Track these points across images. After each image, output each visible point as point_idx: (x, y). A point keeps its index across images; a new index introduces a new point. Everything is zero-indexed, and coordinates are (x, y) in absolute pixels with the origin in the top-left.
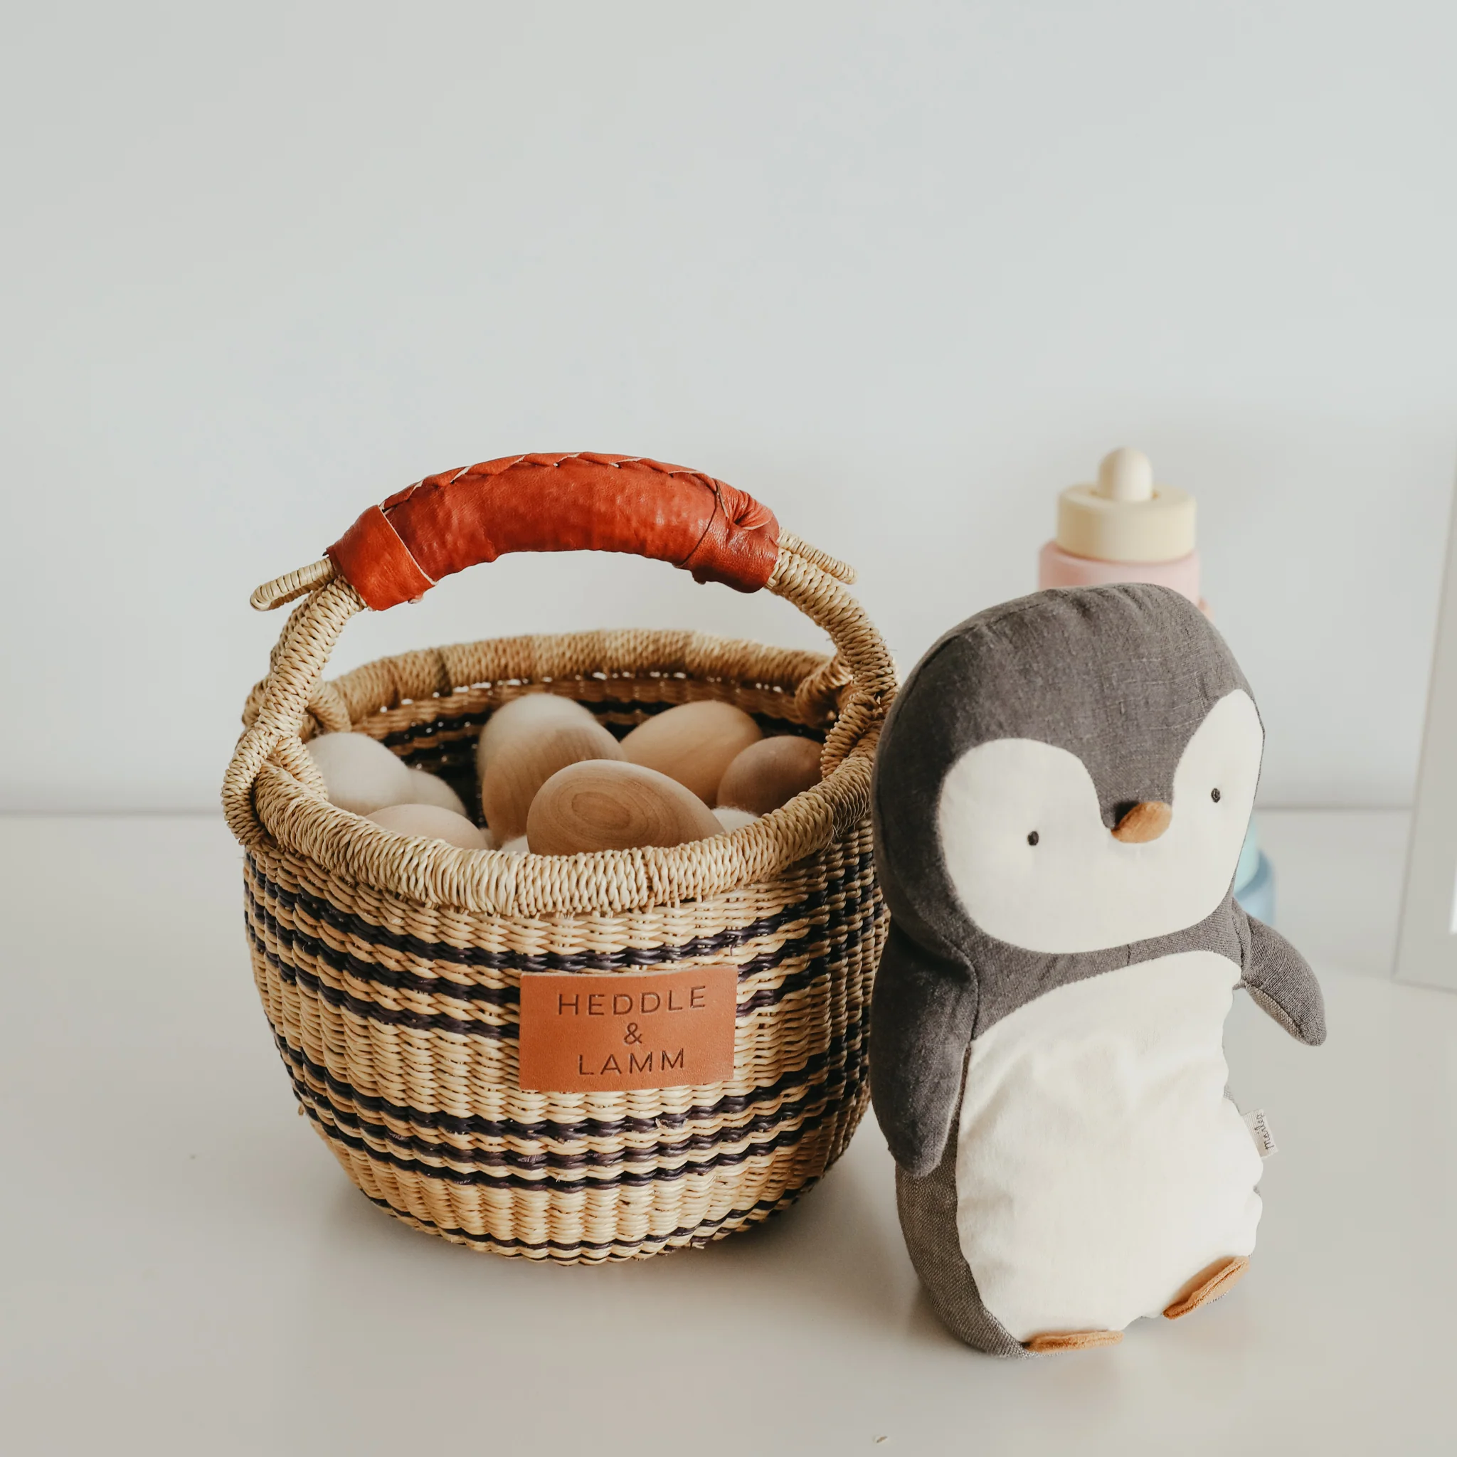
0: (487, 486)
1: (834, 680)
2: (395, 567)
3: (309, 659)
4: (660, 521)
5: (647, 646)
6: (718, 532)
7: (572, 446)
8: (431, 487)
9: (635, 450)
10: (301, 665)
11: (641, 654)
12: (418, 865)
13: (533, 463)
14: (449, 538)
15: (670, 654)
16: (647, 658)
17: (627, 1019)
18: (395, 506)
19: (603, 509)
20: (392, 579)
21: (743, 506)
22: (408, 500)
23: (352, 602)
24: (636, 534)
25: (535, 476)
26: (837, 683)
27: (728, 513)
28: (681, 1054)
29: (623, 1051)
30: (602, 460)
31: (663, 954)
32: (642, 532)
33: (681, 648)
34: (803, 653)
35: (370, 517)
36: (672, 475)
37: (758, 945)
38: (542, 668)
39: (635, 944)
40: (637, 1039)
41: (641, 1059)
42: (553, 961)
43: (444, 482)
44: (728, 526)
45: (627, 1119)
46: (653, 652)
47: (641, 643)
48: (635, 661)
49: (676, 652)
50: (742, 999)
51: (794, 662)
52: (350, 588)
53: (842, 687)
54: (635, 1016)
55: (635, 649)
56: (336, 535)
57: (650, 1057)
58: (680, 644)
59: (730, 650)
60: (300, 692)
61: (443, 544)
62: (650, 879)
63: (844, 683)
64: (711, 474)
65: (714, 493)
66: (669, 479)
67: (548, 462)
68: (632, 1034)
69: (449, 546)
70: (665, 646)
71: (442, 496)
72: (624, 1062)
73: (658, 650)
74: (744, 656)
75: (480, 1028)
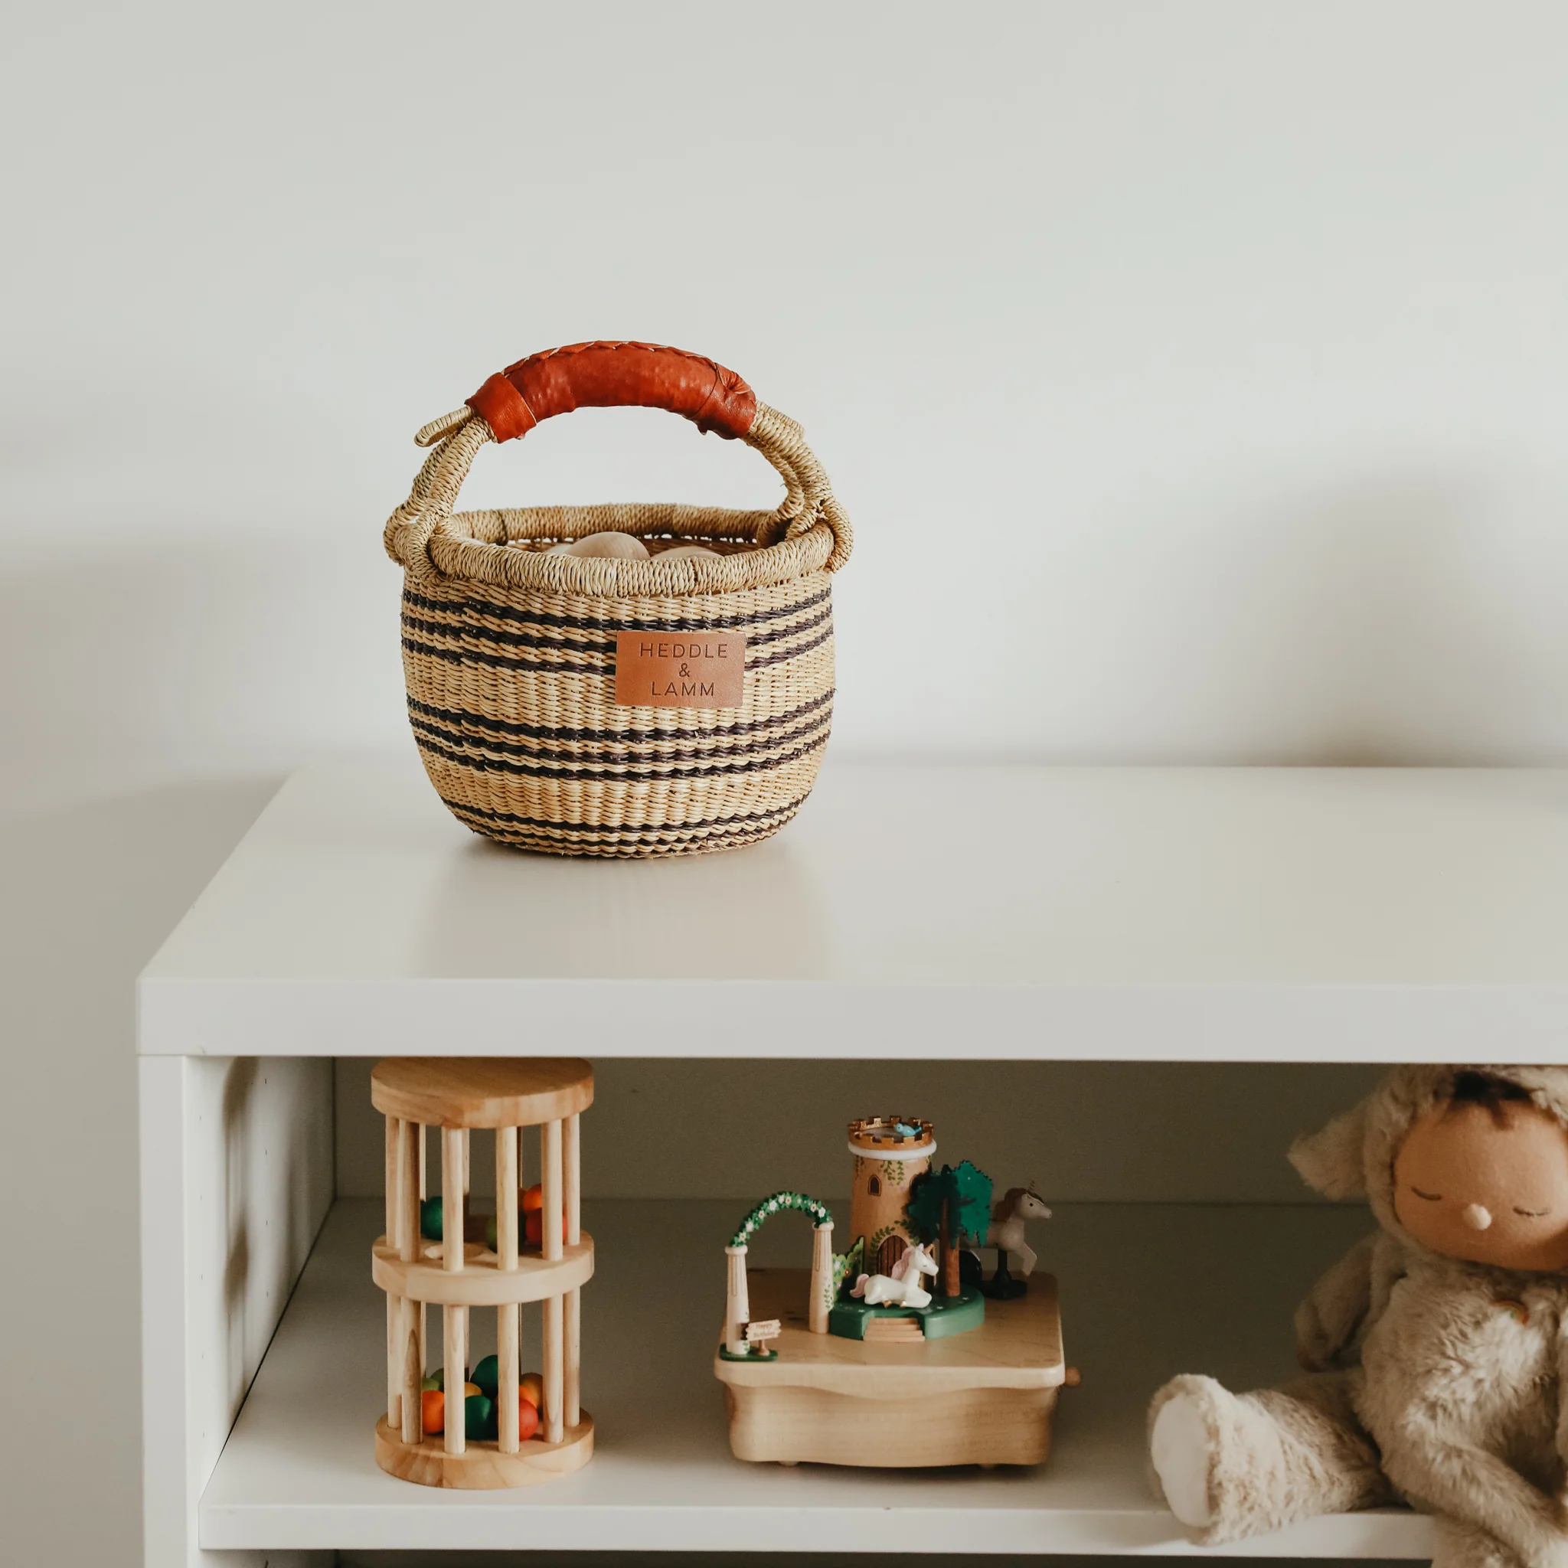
0: (572, 359)
1: (785, 514)
2: (515, 409)
3: (459, 468)
4: (683, 384)
5: (644, 513)
6: (717, 395)
7: (625, 338)
8: (536, 359)
9: (665, 343)
10: (455, 472)
11: (640, 519)
12: (555, 566)
13: (600, 346)
14: (549, 391)
15: (661, 519)
16: (644, 522)
17: (681, 661)
18: (511, 372)
19: (647, 374)
20: (512, 417)
21: (733, 380)
22: (520, 369)
23: (485, 434)
24: (668, 392)
25: (602, 353)
26: (788, 516)
27: (725, 383)
28: (712, 686)
29: (678, 681)
30: (644, 347)
31: (701, 624)
32: (672, 391)
33: (669, 514)
34: (758, 512)
35: (495, 379)
36: (688, 357)
37: (755, 628)
38: (569, 528)
39: (685, 615)
40: (687, 674)
41: (689, 686)
42: (636, 624)
43: (544, 357)
44: (725, 390)
45: (678, 730)
46: (648, 518)
47: (640, 511)
48: (636, 524)
49: (665, 517)
50: (748, 660)
51: (753, 517)
52: (483, 423)
53: (791, 520)
54: (686, 659)
55: (636, 515)
56: (472, 392)
57: (694, 686)
58: (668, 511)
60: (454, 488)
61: (545, 395)
62: (696, 574)
63: (792, 516)
64: (714, 360)
65: (715, 370)
66: (687, 360)
67: (610, 346)
68: (684, 671)
69: (549, 397)
70: (657, 512)
71: (543, 365)
72: (678, 687)
73: (652, 516)
74: (716, 517)
75: (590, 668)
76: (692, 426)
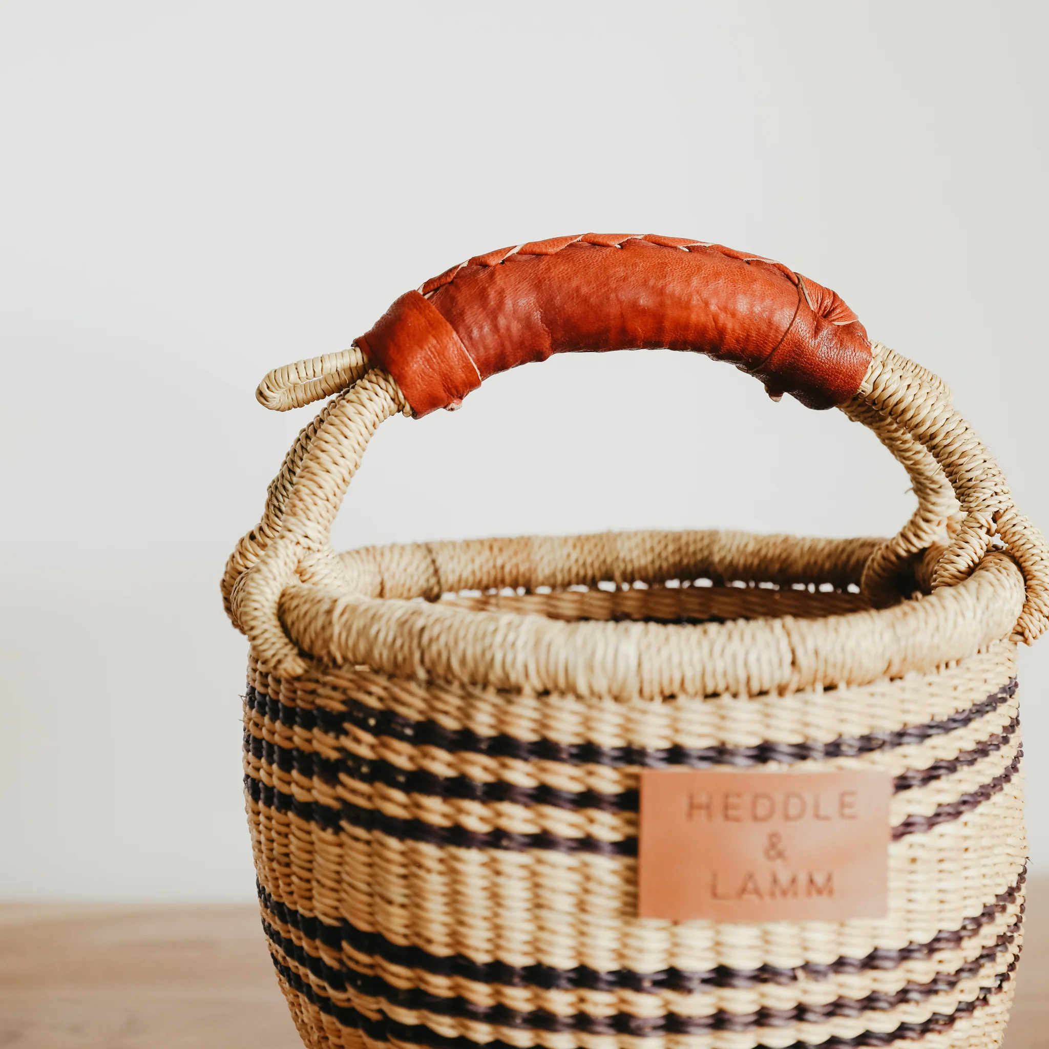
0: (543, 266)
1: (914, 540)
2: (441, 353)
3: (341, 461)
4: (742, 308)
5: (666, 546)
6: (803, 328)
7: (638, 229)
8: (479, 263)
9: (707, 238)
10: (332, 467)
11: (659, 555)
13: (593, 242)
14: (502, 321)
15: (694, 553)
16: (667, 559)
17: (767, 828)
18: (436, 290)
19: (678, 291)
20: (436, 367)
21: (828, 302)
22: (452, 282)
23: (389, 399)
24: (716, 321)
25: (598, 255)
26: (920, 545)
27: (813, 307)
28: (829, 879)
29: (763, 869)
30: (671, 244)
31: (802, 752)
32: (722, 317)
33: (708, 546)
34: (858, 540)
35: (408, 302)
36: (748, 262)
37: (905, 756)
38: (543, 570)
39: (772, 735)
40: (780, 855)
41: (784, 878)
42: (676, 755)
43: (493, 262)
44: (815, 315)
45: (765, 968)
46: (673, 553)
47: (659, 542)
48: (653, 562)
49: (701, 550)
50: (897, 821)
51: (849, 549)
52: (386, 380)
53: (924, 551)
54: (776, 824)
55: (652, 549)
56: (366, 326)
57: (794, 881)
58: (706, 542)
59: (767, 544)
60: (331, 497)
61: (495, 328)
63: (926, 545)
64: (793, 268)
65: (796, 286)
66: (747, 266)
67: (611, 243)
68: (774, 849)
69: (502, 331)
70: (687, 544)
71: (492, 275)
72: (764, 882)
73: (680, 549)
74: (786, 550)
75: (587, 844)
76: (755, 386)
